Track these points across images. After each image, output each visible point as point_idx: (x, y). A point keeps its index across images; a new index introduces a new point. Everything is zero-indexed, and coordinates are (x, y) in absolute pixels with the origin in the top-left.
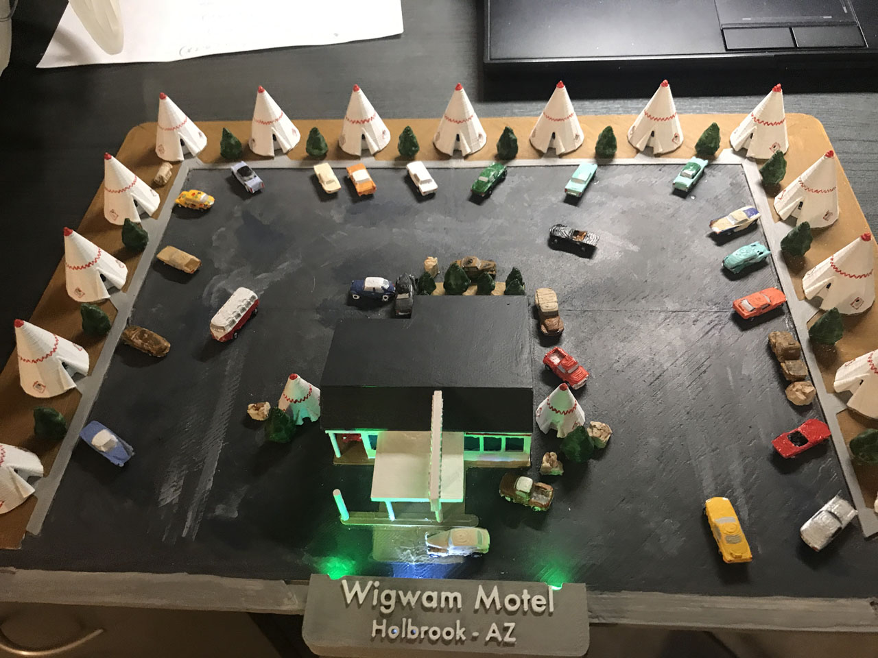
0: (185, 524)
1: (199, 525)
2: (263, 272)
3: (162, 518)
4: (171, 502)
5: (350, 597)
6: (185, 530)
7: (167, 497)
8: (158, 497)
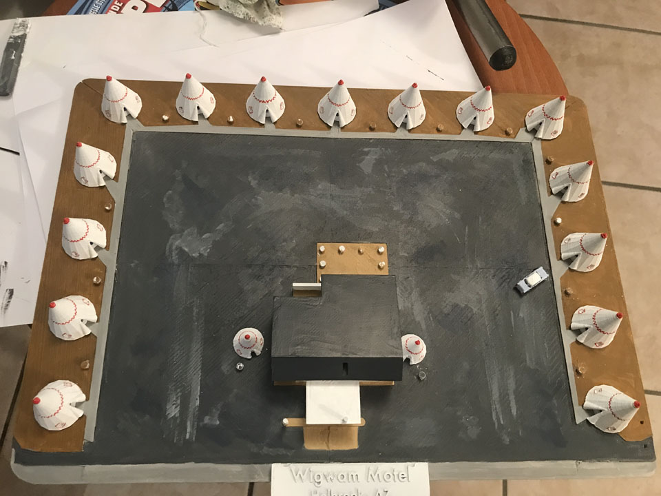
0: (187, 430)
1: (196, 431)
2: (206, 232)
3: (171, 427)
4: (175, 415)
5: (297, 478)
6: (187, 434)
7: (171, 412)
8: (166, 412)
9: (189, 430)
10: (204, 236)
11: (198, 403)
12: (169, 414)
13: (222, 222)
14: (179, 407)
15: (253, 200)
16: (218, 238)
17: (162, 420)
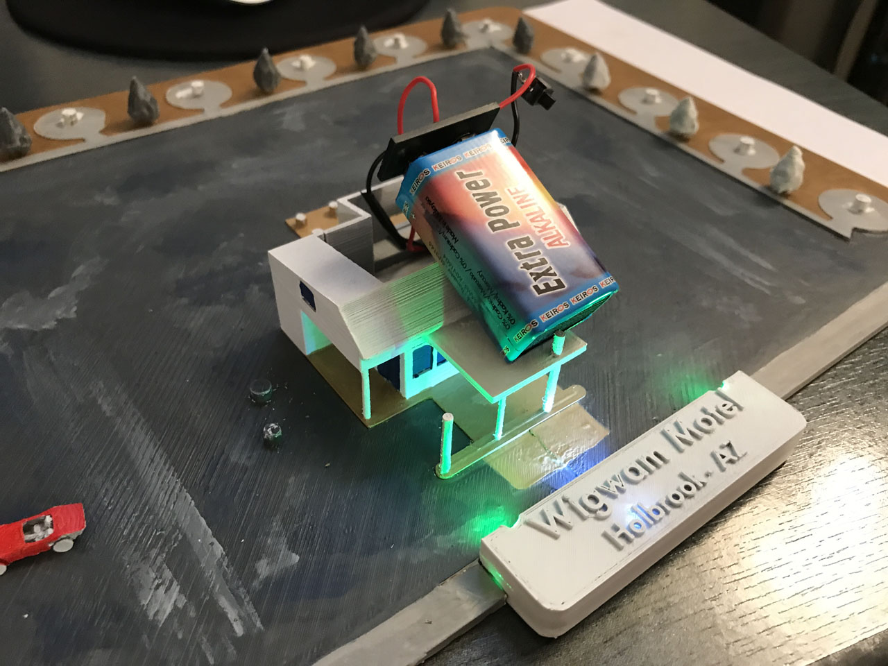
0: (227, 618)
1: (251, 605)
2: (55, 287)
3: (180, 636)
4: (175, 607)
5: (554, 527)
6: (235, 625)
7: (162, 605)
8: (145, 615)
9: (232, 614)
10: (52, 294)
11: (219, 549)
12: (156, 614)
13: (79, 266)
14: (175, 583)
15: (123, 219)
16: (86, 286)
17: (145, 637)
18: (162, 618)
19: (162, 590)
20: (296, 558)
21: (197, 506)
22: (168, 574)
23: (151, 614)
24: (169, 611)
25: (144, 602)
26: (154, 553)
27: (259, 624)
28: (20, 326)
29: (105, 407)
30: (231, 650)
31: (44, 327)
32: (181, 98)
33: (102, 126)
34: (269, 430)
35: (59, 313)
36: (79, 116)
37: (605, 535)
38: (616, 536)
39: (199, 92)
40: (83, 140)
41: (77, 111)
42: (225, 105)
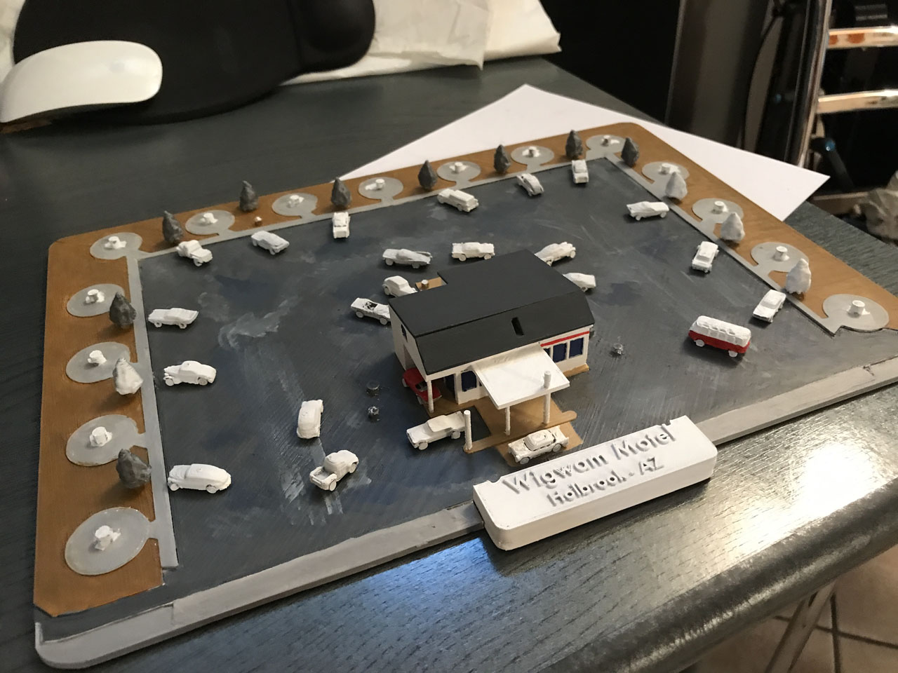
0: (325, 505)
1: (339, 501)
2: (267, 313)
3: (299, 509)
4: (300, 494)
5: (518, 486)
6: (328, 509)
7: (293, 492)
8: (284, 496)
9: (328, 503)
10: (266, 317)
12: (290, 496)
13: (284, 300)
14: (302, 483)
15: (316, 273)
16: (286, 313)
17: (281, 506)
18: (292, 498)
19: (295, 485)
20: (369, 481)
21: (323, 446)
22: (300, 478)
23: (287, 496)
24: (296, 496)
25: (285, 489)
26: (295, 465)
27: (341, 510)
28: (246, 334)
29: (284, 386)
30: (324, 520)
31: (259, 336)
32: (369, 190)
33: (314, 208)
34: (372, 410)
35: (268, 328)
36: (301, 199)
37: (549, 497)
38: (554, 498)
39: (381, 186)
40: (300, 217)
41: (300, 196)
42: (396, 198)
